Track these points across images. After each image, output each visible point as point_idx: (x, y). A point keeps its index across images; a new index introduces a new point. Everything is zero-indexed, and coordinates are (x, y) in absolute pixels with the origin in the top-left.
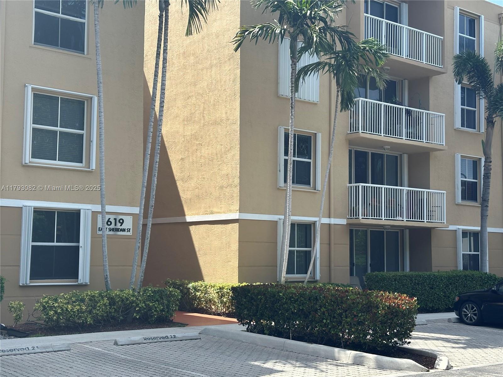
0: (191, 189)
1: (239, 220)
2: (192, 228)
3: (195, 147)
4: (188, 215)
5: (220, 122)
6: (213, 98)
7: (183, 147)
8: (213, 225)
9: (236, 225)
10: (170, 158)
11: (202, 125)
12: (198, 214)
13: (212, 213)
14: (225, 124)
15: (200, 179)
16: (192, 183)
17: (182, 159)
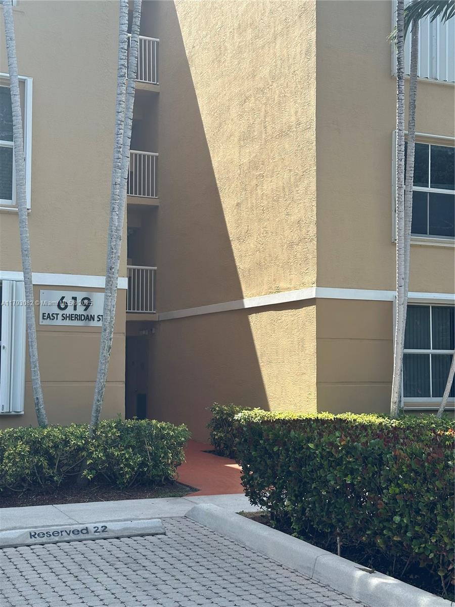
0: (249, 254)
1: (317, 300)
2: (253, 318)
3: (254, 182)
4: (246, 296)
5: (288, 131)
6: (277, 92)
7: (239, 184)
8: (280, 312)
9: (312, 309)
10: (224, 206)
11: (263, 141)
12: (259, 294)
13: (278, 290)
14: (294, 133)
15: (262, 235)
16: (252, 243)
17: (238, 204)
